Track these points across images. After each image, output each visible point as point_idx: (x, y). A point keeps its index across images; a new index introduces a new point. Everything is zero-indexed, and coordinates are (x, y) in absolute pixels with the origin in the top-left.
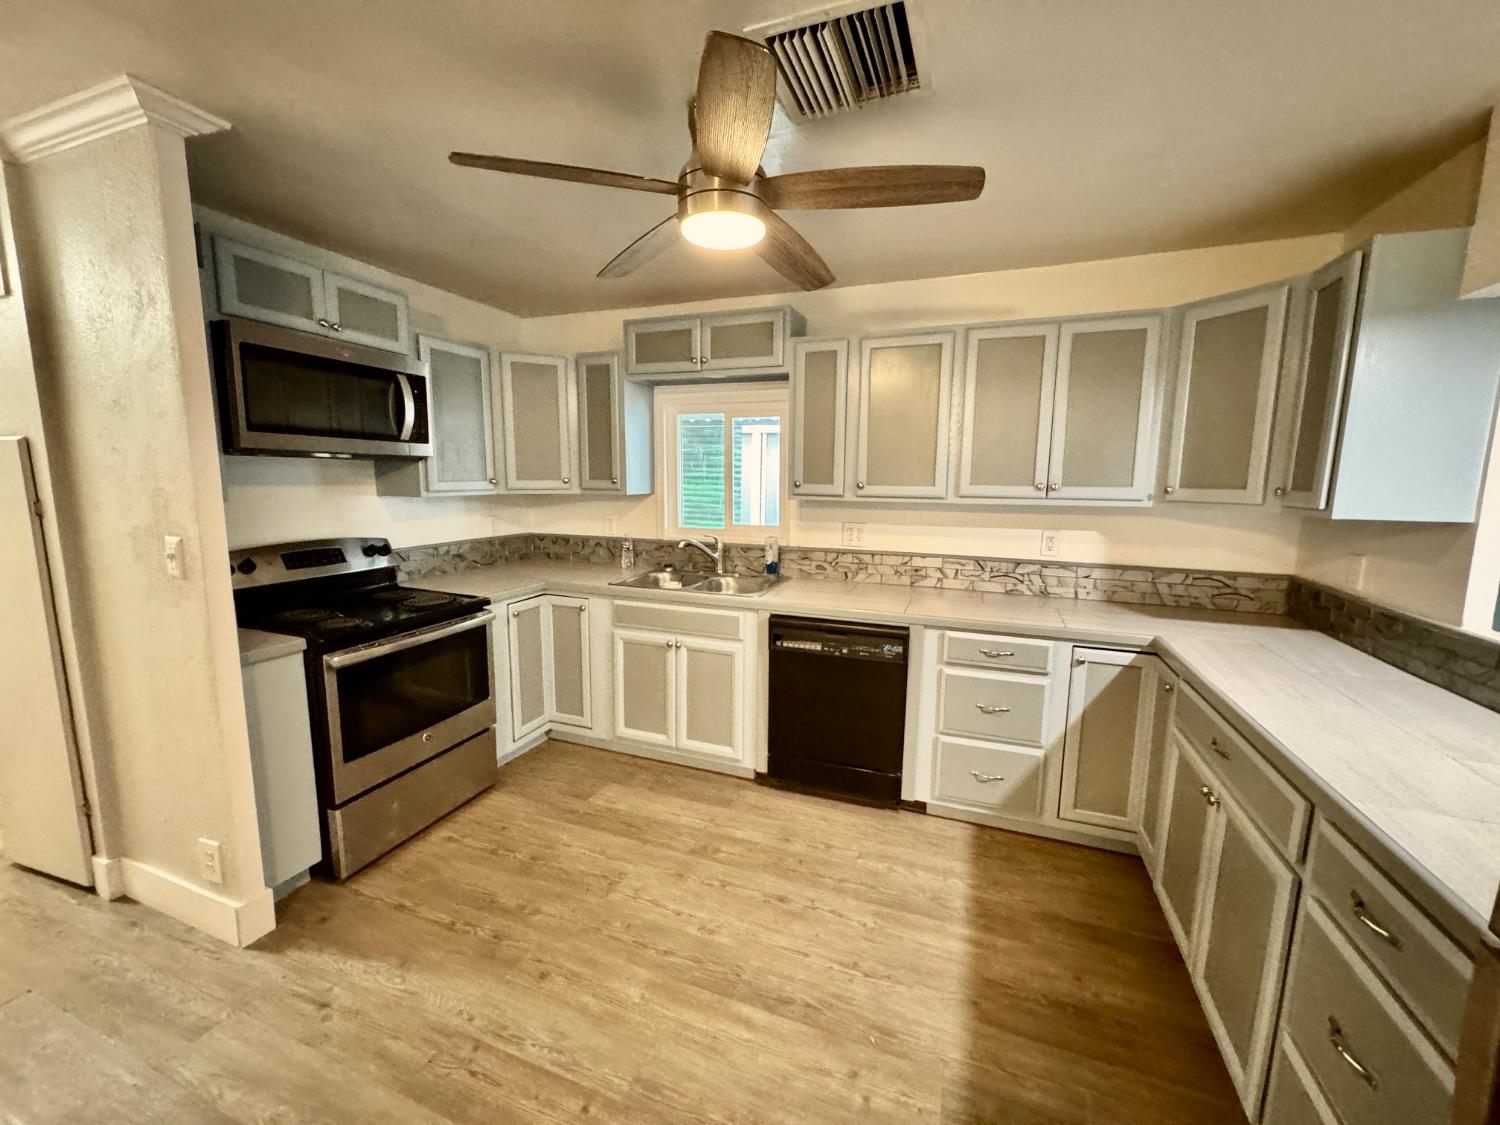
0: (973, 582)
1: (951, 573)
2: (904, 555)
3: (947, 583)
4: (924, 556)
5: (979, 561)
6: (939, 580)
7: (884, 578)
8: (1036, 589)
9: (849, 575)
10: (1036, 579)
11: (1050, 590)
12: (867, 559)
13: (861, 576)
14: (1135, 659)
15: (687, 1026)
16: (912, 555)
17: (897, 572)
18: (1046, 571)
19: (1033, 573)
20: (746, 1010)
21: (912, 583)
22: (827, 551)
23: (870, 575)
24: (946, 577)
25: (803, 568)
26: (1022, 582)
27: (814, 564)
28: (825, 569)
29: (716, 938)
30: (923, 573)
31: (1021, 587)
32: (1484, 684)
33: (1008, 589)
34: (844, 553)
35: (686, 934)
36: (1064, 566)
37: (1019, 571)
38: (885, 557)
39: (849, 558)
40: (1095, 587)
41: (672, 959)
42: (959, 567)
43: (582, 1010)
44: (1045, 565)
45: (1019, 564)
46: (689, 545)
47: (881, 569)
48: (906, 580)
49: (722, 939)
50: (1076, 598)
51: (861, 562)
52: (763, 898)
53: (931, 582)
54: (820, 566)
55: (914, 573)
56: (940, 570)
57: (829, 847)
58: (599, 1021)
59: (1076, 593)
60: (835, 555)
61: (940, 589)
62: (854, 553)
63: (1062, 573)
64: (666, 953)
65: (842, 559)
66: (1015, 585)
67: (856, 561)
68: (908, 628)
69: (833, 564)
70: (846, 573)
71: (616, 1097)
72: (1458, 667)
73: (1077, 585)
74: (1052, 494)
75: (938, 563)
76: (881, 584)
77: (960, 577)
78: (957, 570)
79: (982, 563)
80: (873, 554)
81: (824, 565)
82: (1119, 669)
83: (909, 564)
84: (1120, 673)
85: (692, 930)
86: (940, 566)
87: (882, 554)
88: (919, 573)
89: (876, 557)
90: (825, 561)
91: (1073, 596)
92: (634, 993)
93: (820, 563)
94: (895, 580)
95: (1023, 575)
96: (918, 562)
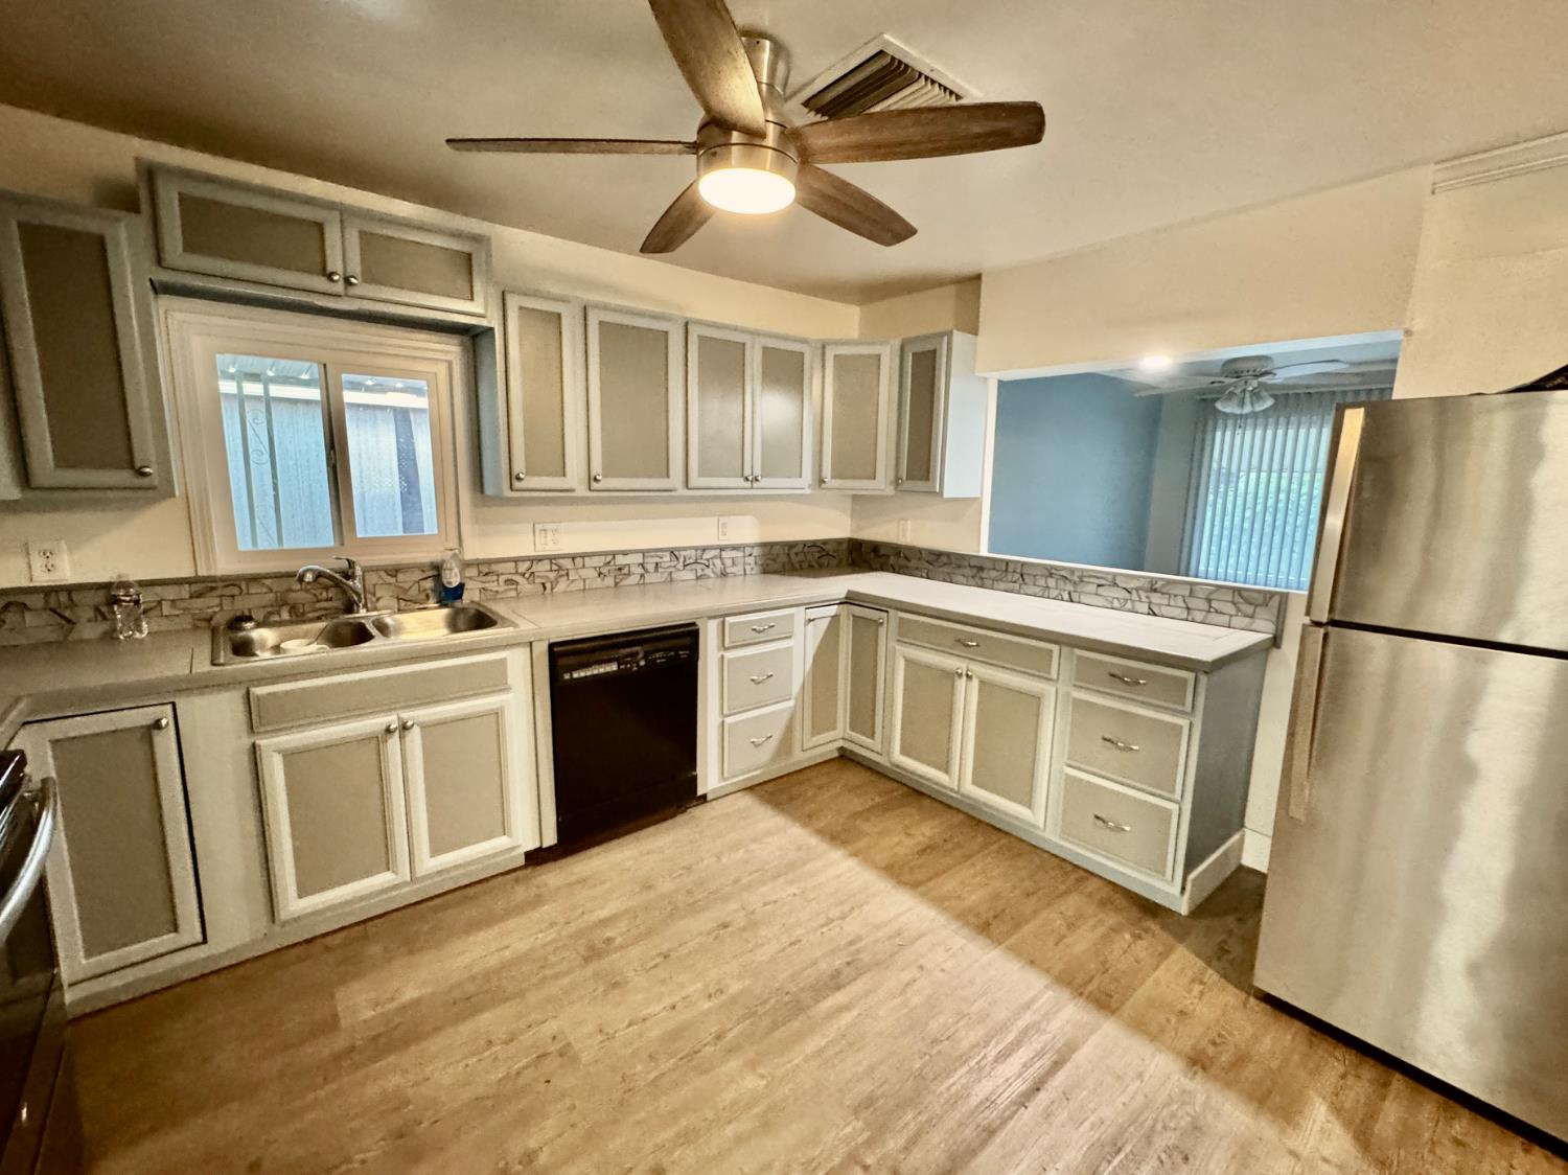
0: (671, 573)
1: (651, 567)
2: (605, 554)
3: (649, 578)
4: (625, 553)
5: (673, 552)
6: (642, 576)
7: (587, 583)
8: (718, 571)
9: (548, 585)
10: (718, 562)
11: (728, 570)
12: (567, 563)
13: (562, 586)
14: (838, 609)
15: (819, 1052)
16: (614, 554)
17: (600, 574)
18: (724, 554)
19: (714, 557)
20: (827, 1004)
21: (616, 584)
22: (516, 560)
23: (573, 581)
24: (647, 571)
25: (486, 585)
26: (708, 566)
27: (502, 579)
28: (517, 583)
29: (731, 991)
30: (626, 571)
31: (708, 572)
32: (1001, 580)
33: (699, 574)
34: (540, 560)
35: (706, 1013)
36: (734, 548)
37: (706, 556)
38: (586, 559)
39: (546, 565)
40: (756, 563)
41: (730, 1035)
42: (658, 560)
43: (740, 1140)
44: (722, 549)
45: (704, 550)
46: (319, 575)
47: (584, 573)
48: (610, 581)
49: (735, 987)
50: (745, 574)
51: (560, 568)
52: (712, 937)
53: (634, 579)
54: (508, 580)
55: (617, 572)
56: (642, 565)
57: (688, 869)
58: (765, 1126)
59: (745, 570)
60: (528, 564)
61: (642, 584)
62: (551, 558)
63: (735, 554)
64: (718, 1037)
65: (537, 567)
66: (703, 570)
67: (555, 567)
68: (694, 624)
69: (527, 576)
70: (543, 584)
71: (866, 1135)
72: (984, 575)
73: (744, 564)
74: (756, 485)
75: (638, 558)
76: (584, 589)
77: (660, 570)
78: (657, 564)
79: (676, 553)
80: (573, 558)
81: (516, 578)
82: (827, 620)
83: (612, 563)
84: (830, 623)
85: (707, 1005)
86: (641, 561)
87: (583, 556)
88: (623, 572)
89: (577, 560)
90: (517, 573)
91: (742, 573)
92: (752, 1082)
93: (510, 577)
94: (598, 583)
95: (708, 560)
96: (620, 560)
